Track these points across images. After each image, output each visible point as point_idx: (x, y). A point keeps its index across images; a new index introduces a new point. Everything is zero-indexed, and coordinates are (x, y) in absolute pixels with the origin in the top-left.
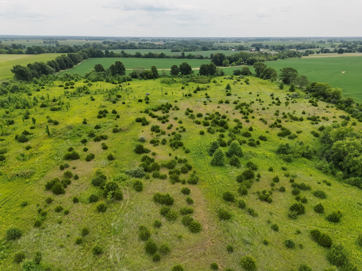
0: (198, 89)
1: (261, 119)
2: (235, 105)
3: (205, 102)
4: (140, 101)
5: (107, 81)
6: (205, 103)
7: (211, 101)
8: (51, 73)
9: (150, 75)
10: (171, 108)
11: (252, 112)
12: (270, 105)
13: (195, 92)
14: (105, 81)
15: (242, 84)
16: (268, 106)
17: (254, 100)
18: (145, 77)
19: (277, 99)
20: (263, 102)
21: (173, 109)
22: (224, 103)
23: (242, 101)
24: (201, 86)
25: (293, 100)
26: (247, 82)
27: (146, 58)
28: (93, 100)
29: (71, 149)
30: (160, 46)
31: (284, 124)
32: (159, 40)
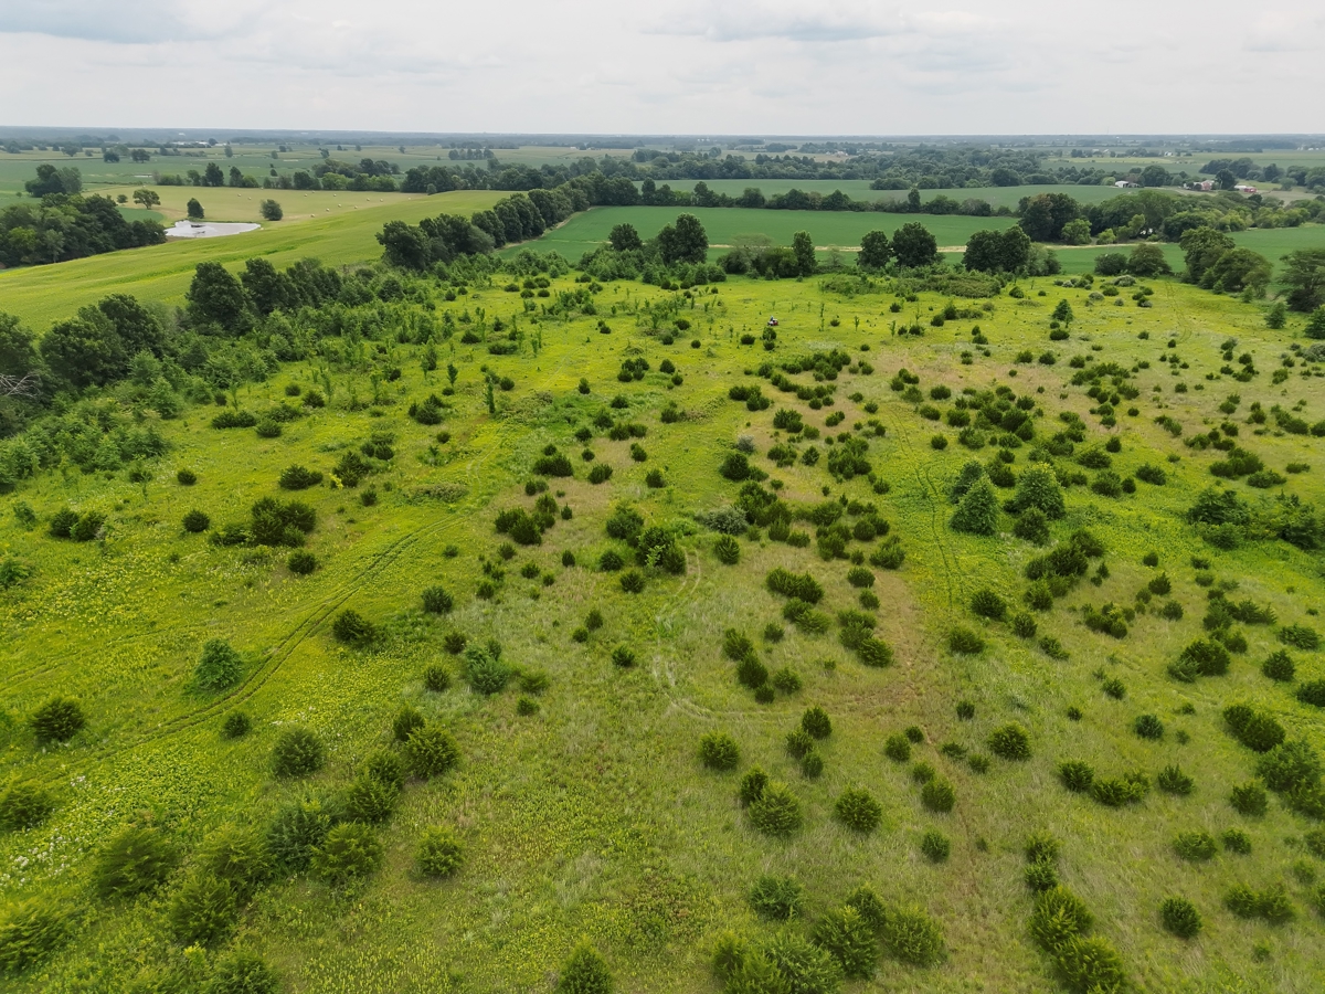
0: (950, 314)
1: (1161, 420)
2: (1075, 371)
3: (965, 355)
4: (748, 341)
5: (648, 280)
6: (966, 359)
7: (987, 354)
8: (484, 248)
9: (787, 265)
10: (845, 368)
11: (1132, 394)
12: (1210, 377)
13: (937, 322)
14: (641, 278)
15: (1120, 303)
16: (1198, 381)
17: (1153, 358)
18: (770, 270)
19: (1245, 359)
20: (1185, 366)
21: (853, 371)
22: (1035, 363)
23: (1102, 359)
24: (961, 304)
25: (1310, 365)
26: (1141, 301)
27: (780, 208)
28: (606, 331)
29: (550, 450)
30: (834, 170)
31: (1247, 441)
32: (831, 146)
